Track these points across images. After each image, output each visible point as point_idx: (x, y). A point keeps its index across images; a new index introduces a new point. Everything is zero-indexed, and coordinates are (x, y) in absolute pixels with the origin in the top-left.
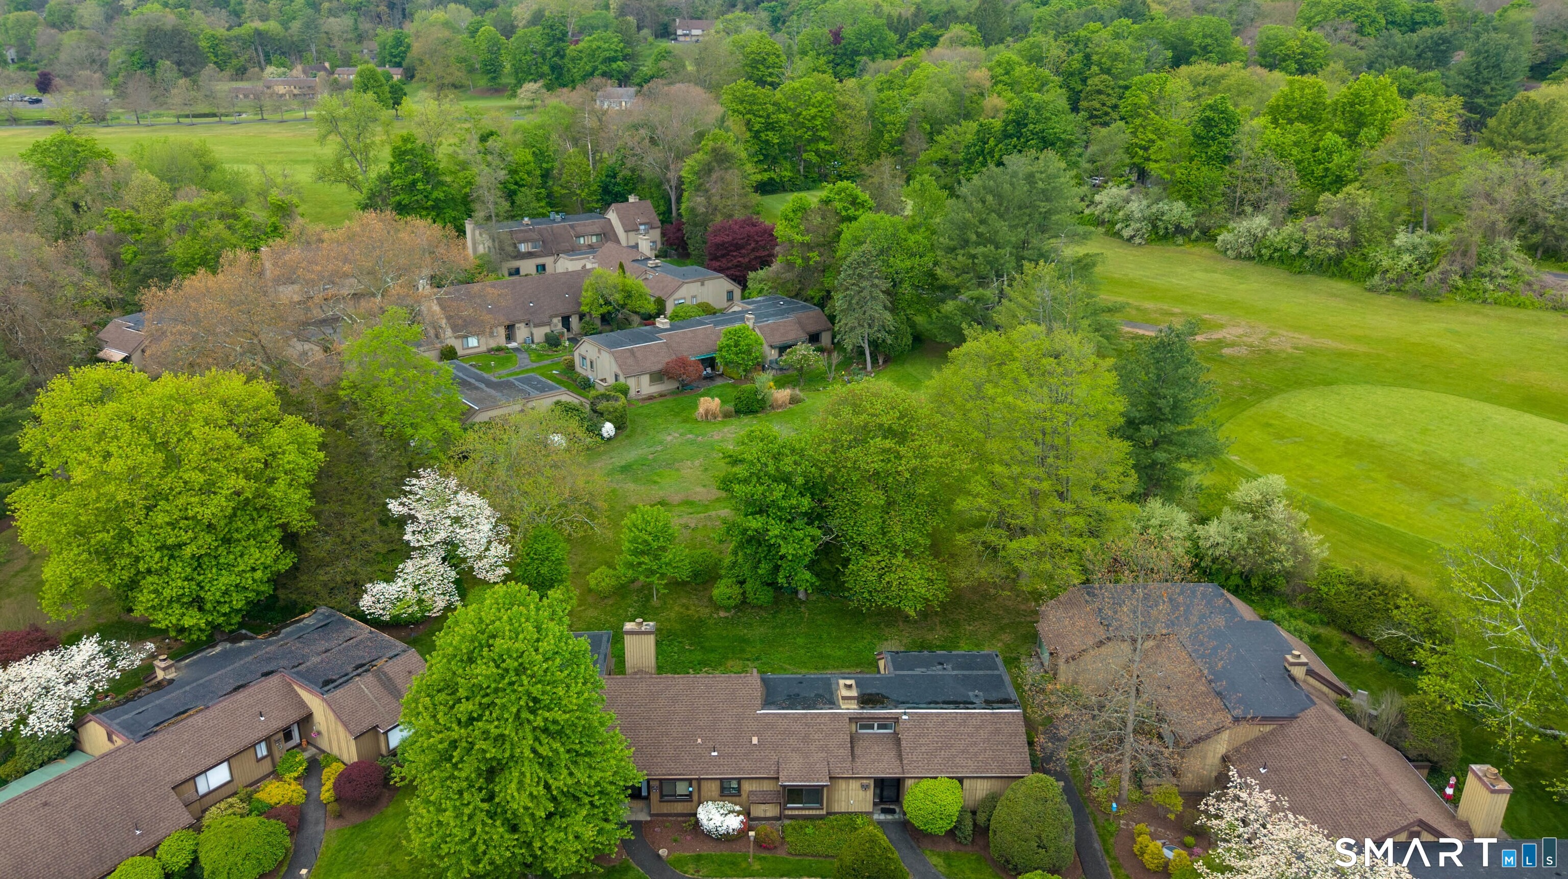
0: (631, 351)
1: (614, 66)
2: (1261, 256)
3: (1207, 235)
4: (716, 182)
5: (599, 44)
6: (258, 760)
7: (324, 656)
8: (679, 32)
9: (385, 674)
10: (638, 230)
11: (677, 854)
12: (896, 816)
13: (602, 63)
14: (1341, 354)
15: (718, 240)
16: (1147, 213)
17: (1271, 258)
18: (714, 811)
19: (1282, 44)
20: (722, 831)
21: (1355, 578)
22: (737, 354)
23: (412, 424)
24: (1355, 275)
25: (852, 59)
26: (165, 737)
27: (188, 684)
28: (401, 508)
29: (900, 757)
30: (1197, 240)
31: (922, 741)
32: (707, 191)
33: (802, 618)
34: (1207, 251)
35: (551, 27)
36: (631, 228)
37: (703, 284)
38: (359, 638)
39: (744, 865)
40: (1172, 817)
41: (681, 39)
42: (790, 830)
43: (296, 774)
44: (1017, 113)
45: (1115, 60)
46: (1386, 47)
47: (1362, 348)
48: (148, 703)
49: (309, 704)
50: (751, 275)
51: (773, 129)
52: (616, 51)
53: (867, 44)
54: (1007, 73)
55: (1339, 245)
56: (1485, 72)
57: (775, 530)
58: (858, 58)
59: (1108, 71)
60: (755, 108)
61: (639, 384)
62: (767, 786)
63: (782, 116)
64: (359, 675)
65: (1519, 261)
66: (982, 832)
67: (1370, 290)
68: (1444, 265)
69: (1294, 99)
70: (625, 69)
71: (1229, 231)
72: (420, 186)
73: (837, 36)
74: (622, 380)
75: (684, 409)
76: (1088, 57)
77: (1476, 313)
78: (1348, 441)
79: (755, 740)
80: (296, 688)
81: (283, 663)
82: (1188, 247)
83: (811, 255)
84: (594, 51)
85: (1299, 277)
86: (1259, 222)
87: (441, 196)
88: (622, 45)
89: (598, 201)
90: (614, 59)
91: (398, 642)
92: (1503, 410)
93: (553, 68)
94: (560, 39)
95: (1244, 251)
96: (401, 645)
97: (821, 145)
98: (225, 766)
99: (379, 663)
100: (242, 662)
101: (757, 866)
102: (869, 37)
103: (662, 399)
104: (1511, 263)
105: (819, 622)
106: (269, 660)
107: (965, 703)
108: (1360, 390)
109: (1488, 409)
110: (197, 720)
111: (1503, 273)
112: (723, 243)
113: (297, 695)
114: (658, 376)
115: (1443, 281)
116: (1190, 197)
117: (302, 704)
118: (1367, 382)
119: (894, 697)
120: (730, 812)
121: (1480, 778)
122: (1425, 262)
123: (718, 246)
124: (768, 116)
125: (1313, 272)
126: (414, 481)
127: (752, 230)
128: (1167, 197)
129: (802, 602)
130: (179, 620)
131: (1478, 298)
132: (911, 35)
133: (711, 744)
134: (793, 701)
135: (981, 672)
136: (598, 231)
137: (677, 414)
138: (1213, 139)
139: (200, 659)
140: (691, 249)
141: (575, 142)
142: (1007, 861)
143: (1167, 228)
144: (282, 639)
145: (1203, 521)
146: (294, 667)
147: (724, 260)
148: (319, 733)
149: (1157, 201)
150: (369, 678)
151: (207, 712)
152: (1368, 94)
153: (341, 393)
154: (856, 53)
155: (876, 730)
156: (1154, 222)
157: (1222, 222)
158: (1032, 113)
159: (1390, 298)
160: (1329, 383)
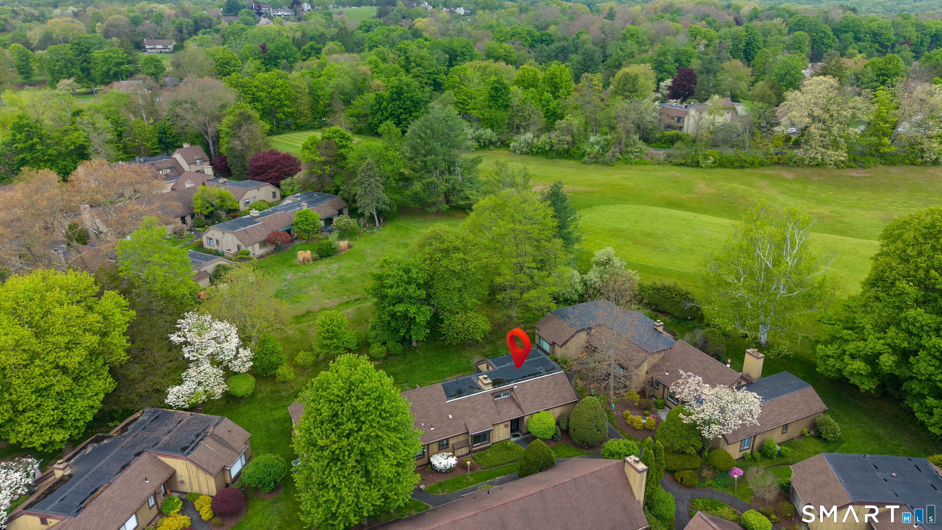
0: (245, 231)
1: (123, 67)
2: (532, 152)
3: (505, 145)
4: (244, 132)
5: (110, 54)
6: (150, 508)
7: (170, 434)
8: (147, 47)
9: (216, 435)
10: (196, 163)
11: (429, 486)
12: (521, 437)
13: (113, 66)
14: (588, 193)
15: (258, 164)
16: (474, 135)
17: (537, 152)
18: (440, 458)
19: (496, 51)
20: (448, 467)
21: (654, 286)
22: (307, 225)
23: (172, 287)
24: (576, 157)
25: (275, 61)
26: (92, 508)
27: (85, 474)
28: (179, 339)
29: (519, 406)
30: (499, 147)
31: (527, 396)
32: (239, 137)
33: (419, 356)
34: (506, 152)
35: (78, 44)
36: (191, 162)
37: (258, 190)
38: (185, 420)
39: (465, 481)
40: (636, 404)
41: (149, 51)
42: (477, 458)
43: (178, 510)
44: (397, 88)
45: (423, 59)
46: (542, 52)
47: (596, 189)
48: (64, 492)
49: (172, 466)
50: (283, 182)
51: (257, 101)
52: (123, 59)
53: (283, 53)
54: (376, 67)
55: (568, 143)
56: (588, 63)
57: (413, 310)
58: (279, 61)
59: (419, 65)
60: (245, 89)
61: (253, 249)
62: (461, 438)
63: (261, 93)
64: (201, 440)
65: (641, 145)
66: (566, 432)
67: (584, 163)
68: (612, 149)
69: (525, 77)
70: (131, 69)
71: (515, 141)
72: (39, 147)
73: (264, 48)
74: (243, 248)
75: (286, 260)
76: (407, 58)
77: (630, 169)
78: (610, 231)
79: (450, 417)
80: (160, 458)
81: (144, 445)
82: (496, 151)
83: (326, 167)
84: (107, 58)
85: (551, 160)
86: (529, 136)
87: (55, 152)
88: (126, 55)
89: (157, 149)
90: (122, 64)
91: (213, 416)
92: (661, 208)
93: (83, 70)
94: (85, 52)
95: (524, 150)
96: (216, 418)
97: (286, 109)
98: (134, 517)
99: (211, 430)
100: (114, 452)
101: (471, 480)
102: (284, 49)
103: (269, 256)
104: (638, 146)
105: (428, 356)
106: (133, 446)
107: (538, 373)
108: (603, 207)
109: (655, 209)
110: (107, 493)
111: (636, 150)
112: (261, 166)
113: (163, 462)
114: (263, 244)
115: (613, 156)
116: (493, 126)
117: (167, 467)
118: (604, 204)
119: (505, 379)
120: (448, 457)
121: (751, 355)
122: (604, 149)
123: (258, 168)
124: (254, 94)
125: (557, 157)
126: (182, 321)
127: (277, 157)
128: (482, 127)
129: (416, 348)
130: (50, 438)
131: (628, 162)
132: (303, 47)
133: (429, 424)
134: (460, 393)
135: (536, 358)
136: (170, 166)
137: (283, 263)
138: (500, 97)
139: (81, 457)
140: (233, 171)
141: (135, 113)
142: (583, 442)
143: (485, 142)
144: (132, 433)
145: (586, 273)
146: (154, 446)
147: (263, 175)
148: (182, 482)
149: (478, 129)
150: (208, 440)
151: (112, 487)
152: (558, 73)
153: (120, 274)
154: (277, 57)
155: (502, 397)
156: (478, 139)
157: (510, 137)
158: (405, 88)
159: (593, 166)
160: (590, 206)
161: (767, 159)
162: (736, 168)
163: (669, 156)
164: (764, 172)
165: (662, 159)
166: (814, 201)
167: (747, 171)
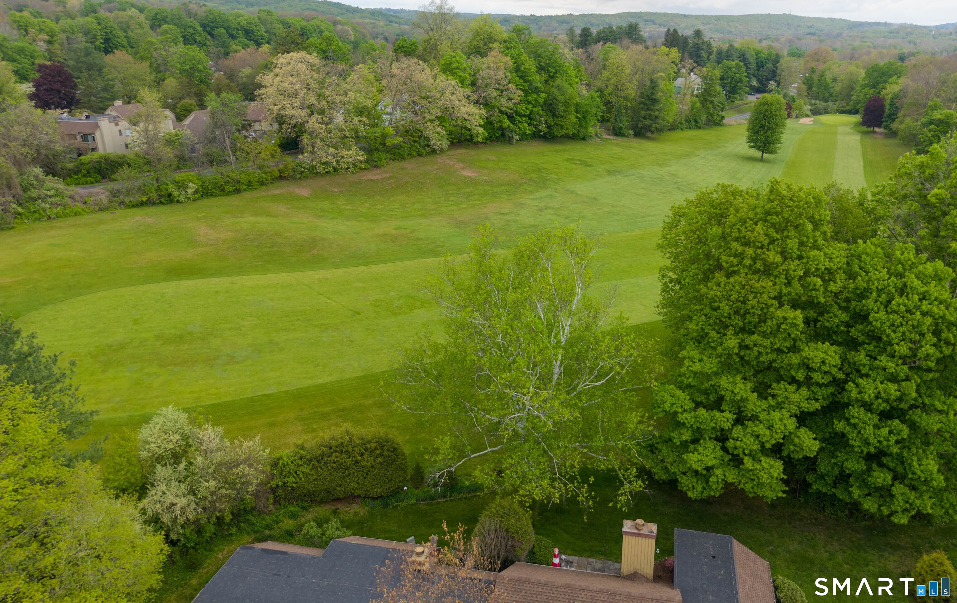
65: (53, 183)
104: (48, 185)
111: (49, 193)
161: (266, 174)
162: (229, 193)
163: (115, 194)
164: (269, 193)
165: (105, 201)
166: (362, 219)
167: (247, 195)
